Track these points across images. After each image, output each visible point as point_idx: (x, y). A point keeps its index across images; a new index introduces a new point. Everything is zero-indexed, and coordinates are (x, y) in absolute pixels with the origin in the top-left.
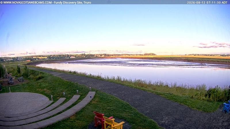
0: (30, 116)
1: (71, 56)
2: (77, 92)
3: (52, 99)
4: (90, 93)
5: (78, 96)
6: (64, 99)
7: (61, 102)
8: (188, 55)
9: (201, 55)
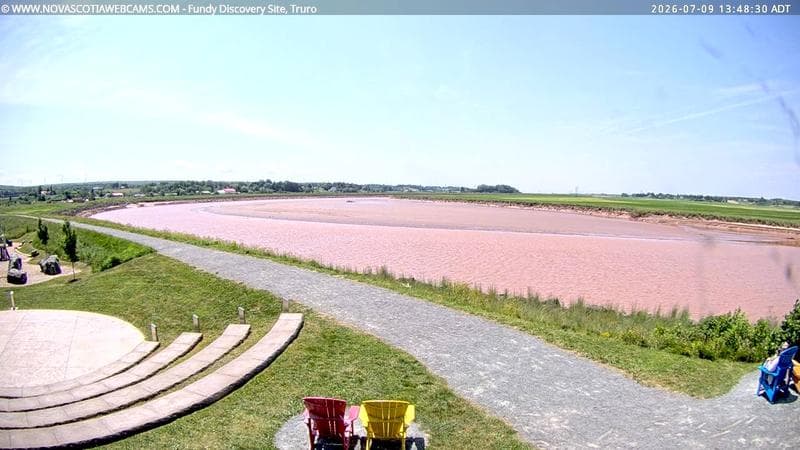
0: (79, 394)
1: (223, 185)
2: (241, 313)
3: (154, 338)
4: (283, 316)
5: (243, 329)
6: (196, 336)
7: (185, 348)
8: (633, 195)
9: (678, 196)
